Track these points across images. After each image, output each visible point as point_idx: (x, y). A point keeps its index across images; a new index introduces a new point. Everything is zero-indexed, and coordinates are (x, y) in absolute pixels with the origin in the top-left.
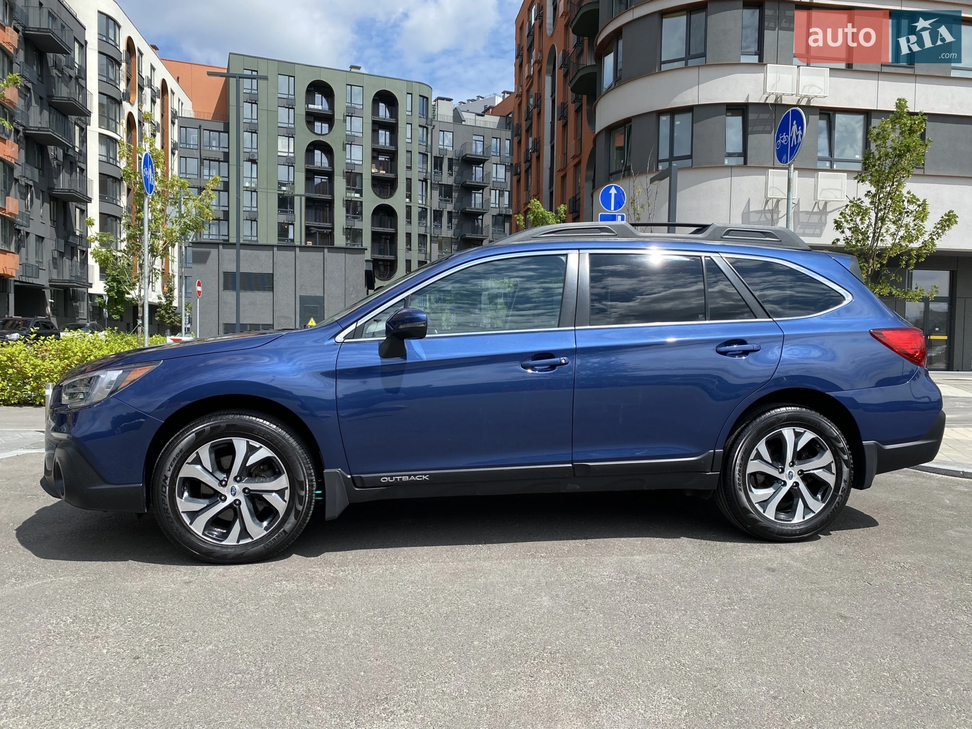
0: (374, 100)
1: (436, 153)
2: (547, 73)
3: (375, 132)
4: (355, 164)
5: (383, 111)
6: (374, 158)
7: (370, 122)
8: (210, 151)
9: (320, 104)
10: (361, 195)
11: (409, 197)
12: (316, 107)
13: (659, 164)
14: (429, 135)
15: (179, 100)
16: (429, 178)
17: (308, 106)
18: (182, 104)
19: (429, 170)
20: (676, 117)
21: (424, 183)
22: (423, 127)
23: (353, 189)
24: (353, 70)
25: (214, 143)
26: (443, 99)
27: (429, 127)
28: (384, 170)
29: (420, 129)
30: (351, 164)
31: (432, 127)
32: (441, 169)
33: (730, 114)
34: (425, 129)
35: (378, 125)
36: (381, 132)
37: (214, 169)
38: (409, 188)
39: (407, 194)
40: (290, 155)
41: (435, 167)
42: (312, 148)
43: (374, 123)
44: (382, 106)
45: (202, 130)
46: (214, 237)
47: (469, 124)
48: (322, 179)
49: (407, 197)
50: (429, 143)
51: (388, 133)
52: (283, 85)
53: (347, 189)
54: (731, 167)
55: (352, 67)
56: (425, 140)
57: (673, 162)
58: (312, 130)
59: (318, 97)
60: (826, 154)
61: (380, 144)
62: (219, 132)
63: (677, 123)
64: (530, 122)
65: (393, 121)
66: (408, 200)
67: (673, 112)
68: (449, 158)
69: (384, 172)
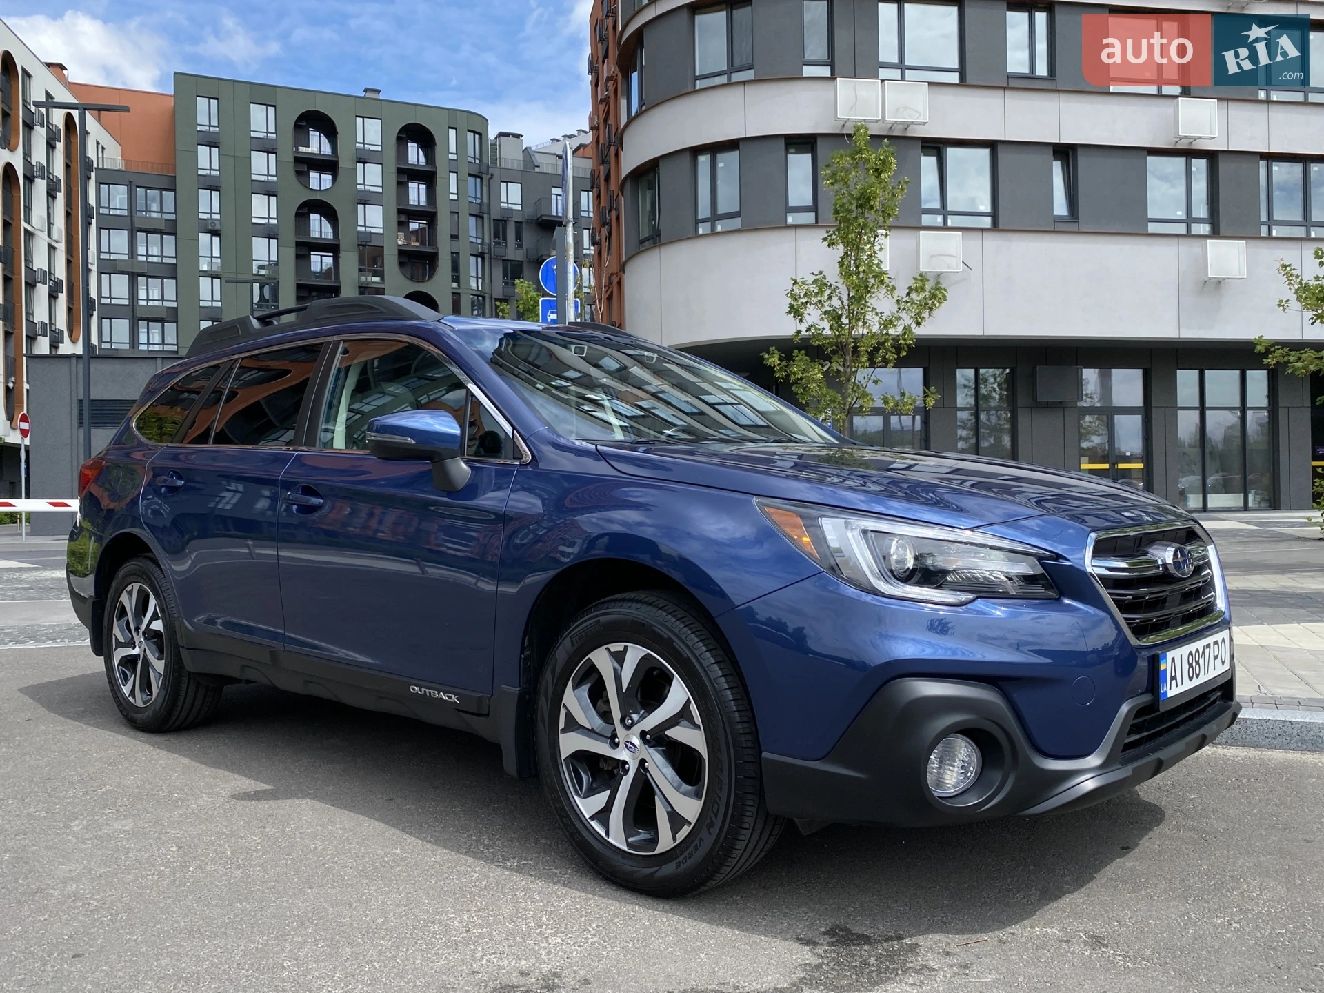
0: (398, 138)
1: (495, 215)
2: (622, 95)
3: (402, 186)
4: (371, 233)
5: (415, 155)
6: (402, 225)
7: (394, 170)
8: (147, 218)
9: (317, 144)
10: (383, 279)
11: (456, 279)
12: (309, 150)
13: (700, 224)
14: (485, 189)
15: (98, 143)
16: (487, 251)
17: (297, 149)
18: (103, 148)
19: (486, 240)
20: (719, 156)
21: (479, 259)
22: (476, 176)
23: (369, 271)
24: (369, 95)
25: (155, 207)
26: (508, 135)
27: (484, 176)
28: (417, 241)
29: (471, 180)
30: (365, 232)
31: (489, 176)
32: (505, 238)
33: (793, 150)
34: (478, 180)
35: (407, 174)
36: (412, 186)
37: (155, 245)
38: (455, 267)
39: (453, 276)
40: (271, 221)
41: (496, 235)
42: (305, 211)
43: (400, 171)
44: (412, 147)
45: (134, 187)
46: (157, 348)
47: (545, 171)
48: (322, 256)
49: (453, 281)
50: (485, 200)
51: (423, 187)
52: (261, 120)
53: (360, 270)
54: (796, 227)
55: (366, 90)
56: (479, 195)
57: (717, 222)
58: (306, 184)
59: (314, 135)
60: (937, 205)
61: (411, 203)
62: (161, 189)
63: (720, 165)
64: (607, 166)
65: (429, 169)
66: (455, 285)
67: (715, 149)
68: (516, 222)
69: (417, 244)
